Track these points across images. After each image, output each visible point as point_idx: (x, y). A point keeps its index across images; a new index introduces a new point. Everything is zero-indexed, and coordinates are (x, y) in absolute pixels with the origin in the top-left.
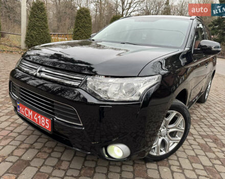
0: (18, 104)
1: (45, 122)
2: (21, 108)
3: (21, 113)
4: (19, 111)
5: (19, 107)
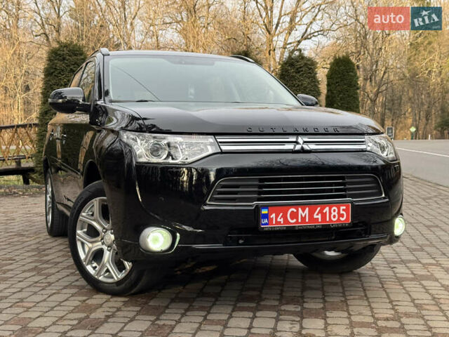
0: (264, 212)
1: (339, 213)
2: (273, 216)
3: (274, 225)
4: (266, 224)
5: (266, 216)
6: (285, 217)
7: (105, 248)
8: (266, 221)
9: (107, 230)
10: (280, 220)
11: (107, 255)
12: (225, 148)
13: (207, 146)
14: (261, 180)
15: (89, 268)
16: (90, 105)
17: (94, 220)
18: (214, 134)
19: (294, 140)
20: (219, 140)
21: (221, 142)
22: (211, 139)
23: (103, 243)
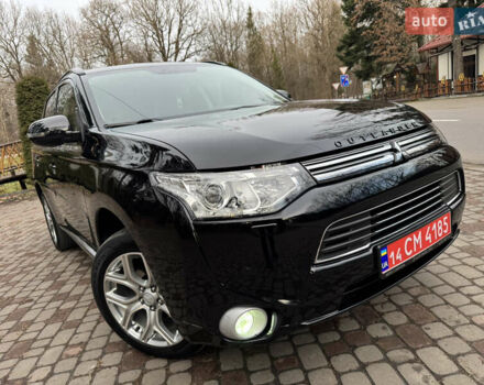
0: (383, 253)
1: (443, 226)
2: (393, 254)
3: (394, 266)
4: (387, 268)
5: (386, 258)
6: (403, 252)
7: (147, 308)
8: (386, 264)
9: (145, 288)
10: (399, 257)
11: (152, 315)
12: (319, 177)
13: (291, 178)
14: (372, 213)
15: (131, 332)
16: (80, 134)
17: (126, 280)
18: (299, 160)
19: (390, 147)
20: (308, 168)
21: (312, 170)
22: (295, 168)
23: (143, 303)
